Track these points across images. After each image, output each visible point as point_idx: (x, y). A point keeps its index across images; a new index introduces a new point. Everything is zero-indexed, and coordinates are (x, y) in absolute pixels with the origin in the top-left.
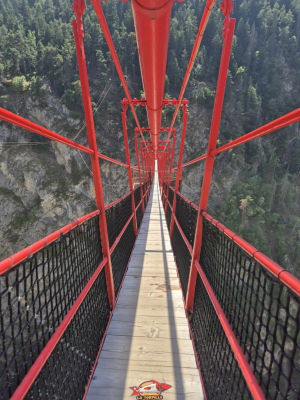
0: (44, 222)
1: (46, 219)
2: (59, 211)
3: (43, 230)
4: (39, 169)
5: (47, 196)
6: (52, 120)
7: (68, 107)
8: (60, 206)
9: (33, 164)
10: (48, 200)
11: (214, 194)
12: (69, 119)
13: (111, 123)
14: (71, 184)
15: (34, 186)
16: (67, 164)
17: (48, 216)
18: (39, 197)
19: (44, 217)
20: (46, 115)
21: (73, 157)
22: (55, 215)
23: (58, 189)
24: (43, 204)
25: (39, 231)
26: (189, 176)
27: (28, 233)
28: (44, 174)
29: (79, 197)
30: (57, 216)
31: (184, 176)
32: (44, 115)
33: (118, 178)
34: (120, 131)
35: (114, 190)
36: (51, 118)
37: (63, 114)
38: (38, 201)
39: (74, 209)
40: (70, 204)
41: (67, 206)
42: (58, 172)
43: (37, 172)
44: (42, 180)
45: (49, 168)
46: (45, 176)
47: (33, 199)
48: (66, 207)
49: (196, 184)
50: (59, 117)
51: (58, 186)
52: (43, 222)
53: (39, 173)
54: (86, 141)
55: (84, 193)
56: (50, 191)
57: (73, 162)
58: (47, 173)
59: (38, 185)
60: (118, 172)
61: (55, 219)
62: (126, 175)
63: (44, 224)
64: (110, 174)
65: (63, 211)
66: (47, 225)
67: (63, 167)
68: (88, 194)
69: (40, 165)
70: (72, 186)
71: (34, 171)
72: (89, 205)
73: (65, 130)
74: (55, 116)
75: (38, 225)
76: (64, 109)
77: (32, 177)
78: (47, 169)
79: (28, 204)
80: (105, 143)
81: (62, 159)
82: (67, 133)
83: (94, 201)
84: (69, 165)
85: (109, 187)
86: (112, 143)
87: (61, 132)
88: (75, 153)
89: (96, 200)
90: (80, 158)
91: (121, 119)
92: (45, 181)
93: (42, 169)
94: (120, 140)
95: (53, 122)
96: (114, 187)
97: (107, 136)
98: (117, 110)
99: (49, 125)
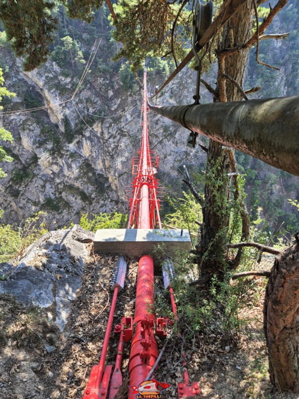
0: (43, 178)
1: (43, 175)
2: (55, 168)
3: (42, 186)
4: (34, 127)
5: (43, 154)
6: (44, 78)
7: (59, 65)
8: (57, 164)
9: (28, 123)
10: (44, 158)
11: (200, 152)
12: (60, 77)
13: (101, 81)
14: (65, 143)
15: (31, 145)
16: (60, 123)
17: (45, 172)
18: (36, 155)
19: (41, 173)
20: (37, 73)
21: (65, 116)
22: (51, 172)
23: (53, 147)
24: (40, 162)
25: (38, 186)
26: (177, 136)
27: (29, 189)
28: (39, 134)
29: (73, 155)
30: (54, 173)
31: (172, 136)
32: (35, 73)
33: (109, 138)
34: (110, 89)
35: (106, 149)
36: (42, 76)
37: (54, 72)
38: (35, 159)
39: (69, 167)
40: (65, 162)
41: (63, 163)
42: (52, 130)
43: (32, 131)
44: (38, 139)
45: (44, 127)
46: (40, 135)
47: (30, 157)
48: (62, 165)
49: (183, 143)
50: (51, 75)
51: (53, 144)
52: (41, 178)
53: (35, 132)
54: (77, 100)
55: (78, 151)
56: (46, 149)
57: (66, 121)
58: (42, 132)
59: (34, 143)
60: (110, 131)
61: (52, 176)
62: (117, 134)
63: (43, 180)
64: (102, 133)
65: (59, 169)
66: (45, 181)
67: (57, 126)
68: (81, 152)
69: (35, 124)
70: (67, 144)
71: (30, 130)
72: (83, 163)
73: (57, 89)
74: (46, 74)
75: (37, 181)
76: (55, 67)
77: (28, 136)
78: (42, 128)
79: (26, 161)
80: (96, 102)
81: (55, 117)
82: (59, 92)
83: (87, 159)
84: (62, 124)
85: (101, 145)
86: (103, 102)
87: (53, 91)
88: (67, 112)
89: (90, 158)
90: (72, 117)
91: (111, 77)
92: (41, 140)
93: (37, 128)
94: (110, 98)
95: (44, 80)
96: (106, 146)
97: (98, 95)
98: (107, 68)
99: (41, 84)
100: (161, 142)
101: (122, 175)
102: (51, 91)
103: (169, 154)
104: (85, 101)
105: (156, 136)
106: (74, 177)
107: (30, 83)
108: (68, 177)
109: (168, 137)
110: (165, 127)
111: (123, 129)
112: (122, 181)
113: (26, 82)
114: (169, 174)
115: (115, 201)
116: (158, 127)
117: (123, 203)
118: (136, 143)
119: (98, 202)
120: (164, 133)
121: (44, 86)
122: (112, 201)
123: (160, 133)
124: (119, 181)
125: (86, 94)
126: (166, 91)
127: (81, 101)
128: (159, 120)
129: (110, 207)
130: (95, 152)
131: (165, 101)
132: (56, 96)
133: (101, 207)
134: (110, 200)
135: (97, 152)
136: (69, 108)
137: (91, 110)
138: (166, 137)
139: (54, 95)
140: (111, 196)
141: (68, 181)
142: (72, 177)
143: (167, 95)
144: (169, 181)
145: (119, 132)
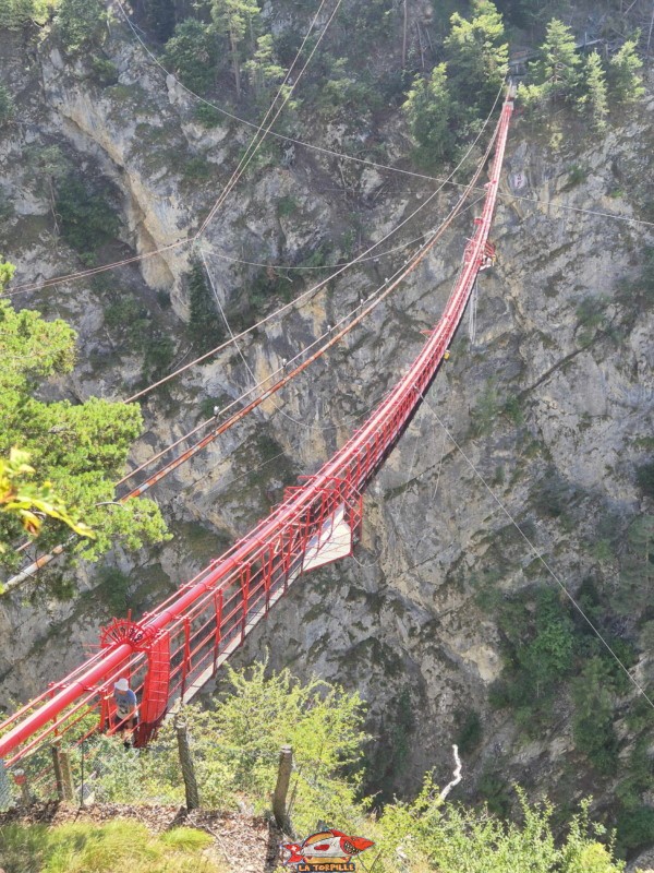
2: (145, 455)
6: (131, 132)
7: (187, 82)
8: (150, 438)
9: (63, 289)
12: (188, 128)
13: (338, 135)
16: (176, 290)
20: (109, 117)
21: (196, 264)
28: (96, 326)
32: (102, 115)
33: (358, 345)
34: (371, 167)
35: (341, 387)
36: (126, 126)
37: (170, 108)
41: (174, 438)
44: (90, 347)
45: (117, 303)
46: (100, 332)
50: (156, 122)
51: (145, 366)
53: (82, 319)
54: (244, 206)
55: (233, 393)
57: (197, 282)
58: (109, 320)
62: (386, 332)
64: (330, 325)
67: (164, 299)
69: (86, 292)
72: (251, 437)
74: (141, 119)
76: (172, 91)
78: (109, 306)
80: (315, 213)
81: (161, 268)
82: (179, 178)
83: (267, 424)
84: (183, 291)
85: (323, 373)
86: (339, 212)
87: (159, 175)
88: (205, 249)
89: (276, 421)
90: (223, 268)
91: (378, 120)
92: (101, 349)
93: (91, 306)
94: (370, 197)
95: (132, 140)
96: (341, 377)
97: (320, 185)
98: (362, 88)
99: (120, 150)
100: (565, 365)
101: (399, 490)
102: (154, 177)
103: (599, 411)
104: (272, 208)
105: (548, 341)
106: (211, 494)
107: (82, 147)
108: (189, 490)
109: (598, 347)
110: (584, 304)
111: (410, 312)
112: (397, 517)
113: (67, 145)
114: (598, 498)
115: (369, 597)
116: (554, 305)
117: (400, 606)
118: (461, 367)
119: (299, 598)
120: (581, 330)
121: (129, 159)
122: (353, 595)
123: (563, 328)
124: (386, 513)
125: (277, 183)
126: (594, 165)
127: (257, 211)
128: (558, 277)
129: (347, 619)
130: (300, 396)
131: (588, 204)
132: (169, 192)
133: (310, 616)
134: (345, 590)
135: (306, 399)
136: (210, 235)
137: (293, 242)
138: (587, 346)
139: (162, 190)
140: (351, 576)
141: (188, 505)
142: (205, 491)
143: (596, 181)
144: (599, 527)
145: (396, 322)
